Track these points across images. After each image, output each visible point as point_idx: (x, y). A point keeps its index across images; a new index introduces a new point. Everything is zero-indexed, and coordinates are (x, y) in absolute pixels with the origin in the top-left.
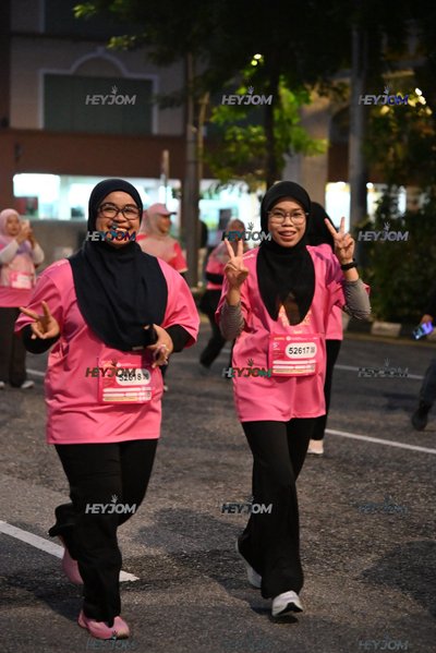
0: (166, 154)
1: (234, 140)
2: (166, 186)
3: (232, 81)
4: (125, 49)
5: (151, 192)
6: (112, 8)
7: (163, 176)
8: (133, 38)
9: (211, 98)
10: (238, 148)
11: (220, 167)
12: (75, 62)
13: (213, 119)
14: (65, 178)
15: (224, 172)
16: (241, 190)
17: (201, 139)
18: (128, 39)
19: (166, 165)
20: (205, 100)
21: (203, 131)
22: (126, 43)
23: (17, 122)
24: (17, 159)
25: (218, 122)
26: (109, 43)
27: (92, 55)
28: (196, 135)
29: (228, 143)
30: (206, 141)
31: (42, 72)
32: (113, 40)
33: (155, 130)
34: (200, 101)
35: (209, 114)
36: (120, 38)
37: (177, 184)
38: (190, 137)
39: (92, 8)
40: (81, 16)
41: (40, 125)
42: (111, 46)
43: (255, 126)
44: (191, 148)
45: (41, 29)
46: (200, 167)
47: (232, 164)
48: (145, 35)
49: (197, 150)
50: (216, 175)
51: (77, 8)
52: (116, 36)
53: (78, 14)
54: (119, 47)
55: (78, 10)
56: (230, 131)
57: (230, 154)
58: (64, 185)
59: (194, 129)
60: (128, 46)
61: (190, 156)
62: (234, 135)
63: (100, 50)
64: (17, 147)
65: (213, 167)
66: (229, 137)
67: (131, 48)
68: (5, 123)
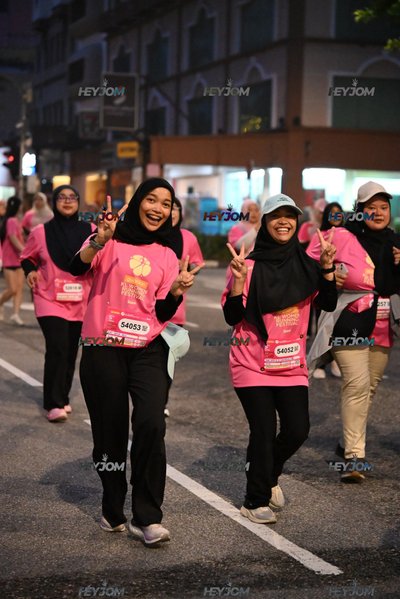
6: (389, 12)
12: (361, 66)
14: (349, 171)
23: (307, 120)
24: (307, 154)
26: (385, 44)
27: (376, 59)
31: (332, 74)
32: (390, 41)
36: (396, 40)
39: (371, 12)
40: (361, 21)
41: (329, 123)
42: (388, 47)
45: (332, 34)
51: (356, 13)
52: (392, 39)
53: (357, 18)
54: (394, 51)
55: (358, 14)
58: (349, 178)
63: (384, 53)
64: (307, 143)
68: (297, 121)
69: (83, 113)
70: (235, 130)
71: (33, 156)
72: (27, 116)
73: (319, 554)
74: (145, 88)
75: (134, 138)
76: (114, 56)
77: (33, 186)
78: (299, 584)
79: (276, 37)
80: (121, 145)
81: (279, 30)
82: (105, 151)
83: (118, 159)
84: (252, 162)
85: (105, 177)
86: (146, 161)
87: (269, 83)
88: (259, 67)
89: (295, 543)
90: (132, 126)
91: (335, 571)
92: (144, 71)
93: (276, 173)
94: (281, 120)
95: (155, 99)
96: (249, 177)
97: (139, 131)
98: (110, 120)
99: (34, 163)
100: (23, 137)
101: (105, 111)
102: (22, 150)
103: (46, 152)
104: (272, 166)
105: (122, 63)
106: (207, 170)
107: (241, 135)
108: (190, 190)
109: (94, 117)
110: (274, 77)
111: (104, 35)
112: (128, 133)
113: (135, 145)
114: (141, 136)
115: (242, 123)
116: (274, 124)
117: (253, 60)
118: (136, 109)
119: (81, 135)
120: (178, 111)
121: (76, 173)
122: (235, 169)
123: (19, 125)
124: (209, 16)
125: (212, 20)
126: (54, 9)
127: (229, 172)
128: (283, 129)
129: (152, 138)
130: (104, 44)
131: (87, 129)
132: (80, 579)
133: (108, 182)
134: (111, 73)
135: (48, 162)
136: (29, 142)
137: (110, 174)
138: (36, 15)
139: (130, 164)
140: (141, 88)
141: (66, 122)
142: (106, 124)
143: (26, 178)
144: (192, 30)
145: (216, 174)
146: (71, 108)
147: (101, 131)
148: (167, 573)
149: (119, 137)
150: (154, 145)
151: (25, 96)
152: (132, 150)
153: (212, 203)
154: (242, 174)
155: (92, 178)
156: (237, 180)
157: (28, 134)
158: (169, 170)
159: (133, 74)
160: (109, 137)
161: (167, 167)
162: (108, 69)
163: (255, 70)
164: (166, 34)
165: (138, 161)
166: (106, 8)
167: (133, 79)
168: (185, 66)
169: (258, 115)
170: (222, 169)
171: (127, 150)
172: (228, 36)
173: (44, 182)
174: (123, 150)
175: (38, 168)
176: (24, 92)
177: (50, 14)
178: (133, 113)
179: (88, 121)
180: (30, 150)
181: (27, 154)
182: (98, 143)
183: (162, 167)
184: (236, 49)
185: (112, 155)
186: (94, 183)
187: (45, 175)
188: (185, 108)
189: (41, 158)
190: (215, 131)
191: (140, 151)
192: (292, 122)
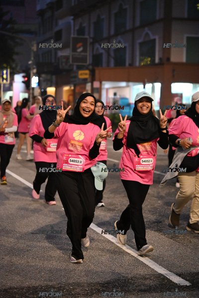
14: (195, 85)
23: (174, 59)
24: (173, 76)
31: (186, 36)
41: (184, 60)
45: (186, 16)
51: (198, 5)
53: (198, 8)
58: (195, 88)
64: (174, 71)
68: (168, 59)
69: (61, 56)
70: (137, 64)
71: (37, 78)
72: (34, 58)
73: (179, 275)
74: (93, 44)
75: (87, 68)
76: (77, 28)
77: (37, 92)
78: (169, 290)
79: (157, 18)
80: (80, 72)
81: (159, 14)
82: (73, 75)
83: (79, 79)
84: (146, 80)
85: (72, 88)
86: (93, 80)
87: (154, 40)
88: (150, 33)
89: (167, 270)
90: (86, 62)
91: (188, 284)
92: (92, 35)
93: (158, 86)
94: (160, 59)
95: (98, 49)
96: (144, 88)
97: (89, 65)
98: (75, 59)
99: (37, 81)
100: (32, 68)
101: (72, 55)
102: (32, 74)
103: (43, 76)
104: (155, 82)
105: (81, 31)
106: (123, 84)
107: (140, 67)
108: (115, 94)
109: (67, 58)
110: (157, 38)
111: (72, 17)
112: (84, 66)
113: (87, 72)
114: (91, 67)
115: (141, 61)
116: (157, 61)
117: (146, 29)
118: (88, 54)
119: (61, 67)
120: (109, 55)
121: (58, 86)
122: (137, 83)
123: (30, 62)
124: (124, 7)
125: (126, 10)
126: (47, 5)
127: (134, 85)
128: (161, 63)
129: (96, 68)
130: (72, 22)
131: (64, 64)
132: (60, 287)
133: (74, 90)
134: (76, 36)
135: (44, 81)
136: (35, 71)
137: (75, 87)
138: (38, 8)
139: (85, 81)
140: (91, 43)
141: (53, 61)
142: (72, 62)
143: (33, 89)
144: (116, 14)
145: (128, 86)
146: (56, 54)
147: (71, 65)
148: (104, 284)
149: (80, 68)
150: (97, 72)
151: (33, 48)
152: (86, 74)
153: (126, 101)
154: (141, 86)
155: (66, 88)
156: (139, 89)
157: (35, 66)
158: (104, 84)
159: (86, 36)
160: (75, 68)
161: (103, 82)
162: (74, 34)
163: (147, 34)
164: (103, 17)
165: (89, 80)
166: (73, 4)
167: (86, 39)
168: (112, 32)
169: (149, 57)
170: (131, 84)
171: (84, 74)
172: (134, 17)
173: (43, 90)
174: (81, 74)
175: (39, 83)
176: (33, 46)
177: (45, 7)
178: (86, 56)
179: (64, 60)
180: (35, 75)
181: (34, 77)
182: (69, 71)
183: (101, 83)
184: (138, 24)
185: (76, 77)
186: (67, 91)
187: (43, 87)
188: (112, 54)
189: (41, 79)
190: (127, 64)
191: (90, 74)
192: (166, 60)
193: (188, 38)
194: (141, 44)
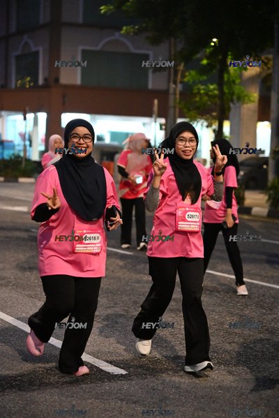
0: (156, 102)
1: (199, 93)
2: (155, 122)
3: (199, 56)
4: (132, 34)
5: (147, 126)
6: (124, 8)
7: (154, 116)
8: (137, 27)
9: (184, 66)
10: (201, 99)
11: (190, 110)
12: (101, 43)
13: (186, 80)
15: (192, 113)
16: (202, 125)
17: (178, 92)
18: (133, 28)
19: (156, 108)
20: (181, 67)
21: (180, 87)
22: (132, 30)
23: (64, 80)
24: (64, 103)
25: (189, 81)
26: (121, 29)
27: (112, 38)
28: (175, 90)
29: (195, 95)
30: (181, 93)
31: (81, 48)
32: (124, 28)
33: (150, 86)
34: (178, 68)
35: (183, 76)
36: (128, 27)
37: (163, 121)
38: (171, 91)
39: (112, 7)
40: (105, 13)
41: (79, 82)
42: (122, 32)
43: (212, 85)
44: (171, 98)
45: (81, 20)
46: (177, 110)
47: (197, 108)
48: (144, 25)
49: (175, 98)
50: (187, 115)
51: (102, 8)
52: (126, 25)
53: (102, 11)
54: (127, 33)
55: (103, 9)
56: (197, 87)
57: (196, 102)
59: (174, 86)
60: (133, 32)
61: (171, 103)
62: (199, 89)
63: (117, 34)
64: (64, 96)
65: (185, 110)
66: (195, 91)
67: (136, 34)
68: (57, 80)
70: (13, 86)
73: (111, 363)
78: (101, 380)
79: (41, 22)
81: (44, 16)
84: (27, 109)
87: (37, 53)
88: (30, 41)
89: (94, 356)
91: (124, 372)
93: (43, 117)
94: (45, 80)
96: (25, 119)
104: (39, 111)
107: (17, 89)
110: (41, 49)
116: (41, 82)
117: (25, 37)
122: (13, 113)
127: (9, 115)
128: (47, 85)
154: (20, 116)
156: (15, 121)
163: (26, 44)
169: (28, 76)
170: (4, 113)
184: (13, 29)
192: (53, 80)
193: (84, 52)
194: (18, 58)
